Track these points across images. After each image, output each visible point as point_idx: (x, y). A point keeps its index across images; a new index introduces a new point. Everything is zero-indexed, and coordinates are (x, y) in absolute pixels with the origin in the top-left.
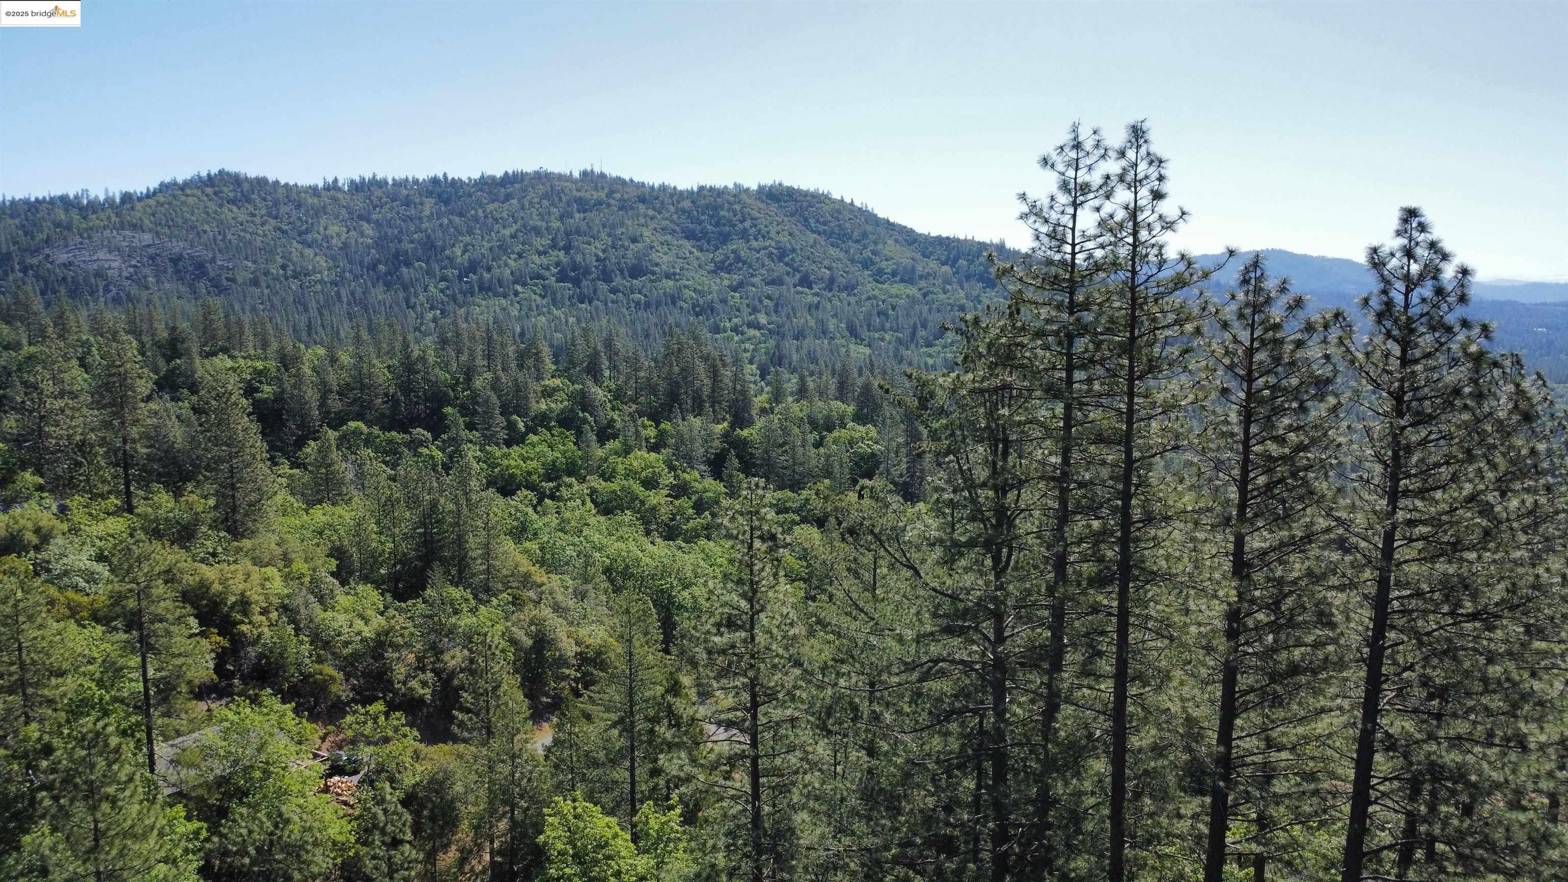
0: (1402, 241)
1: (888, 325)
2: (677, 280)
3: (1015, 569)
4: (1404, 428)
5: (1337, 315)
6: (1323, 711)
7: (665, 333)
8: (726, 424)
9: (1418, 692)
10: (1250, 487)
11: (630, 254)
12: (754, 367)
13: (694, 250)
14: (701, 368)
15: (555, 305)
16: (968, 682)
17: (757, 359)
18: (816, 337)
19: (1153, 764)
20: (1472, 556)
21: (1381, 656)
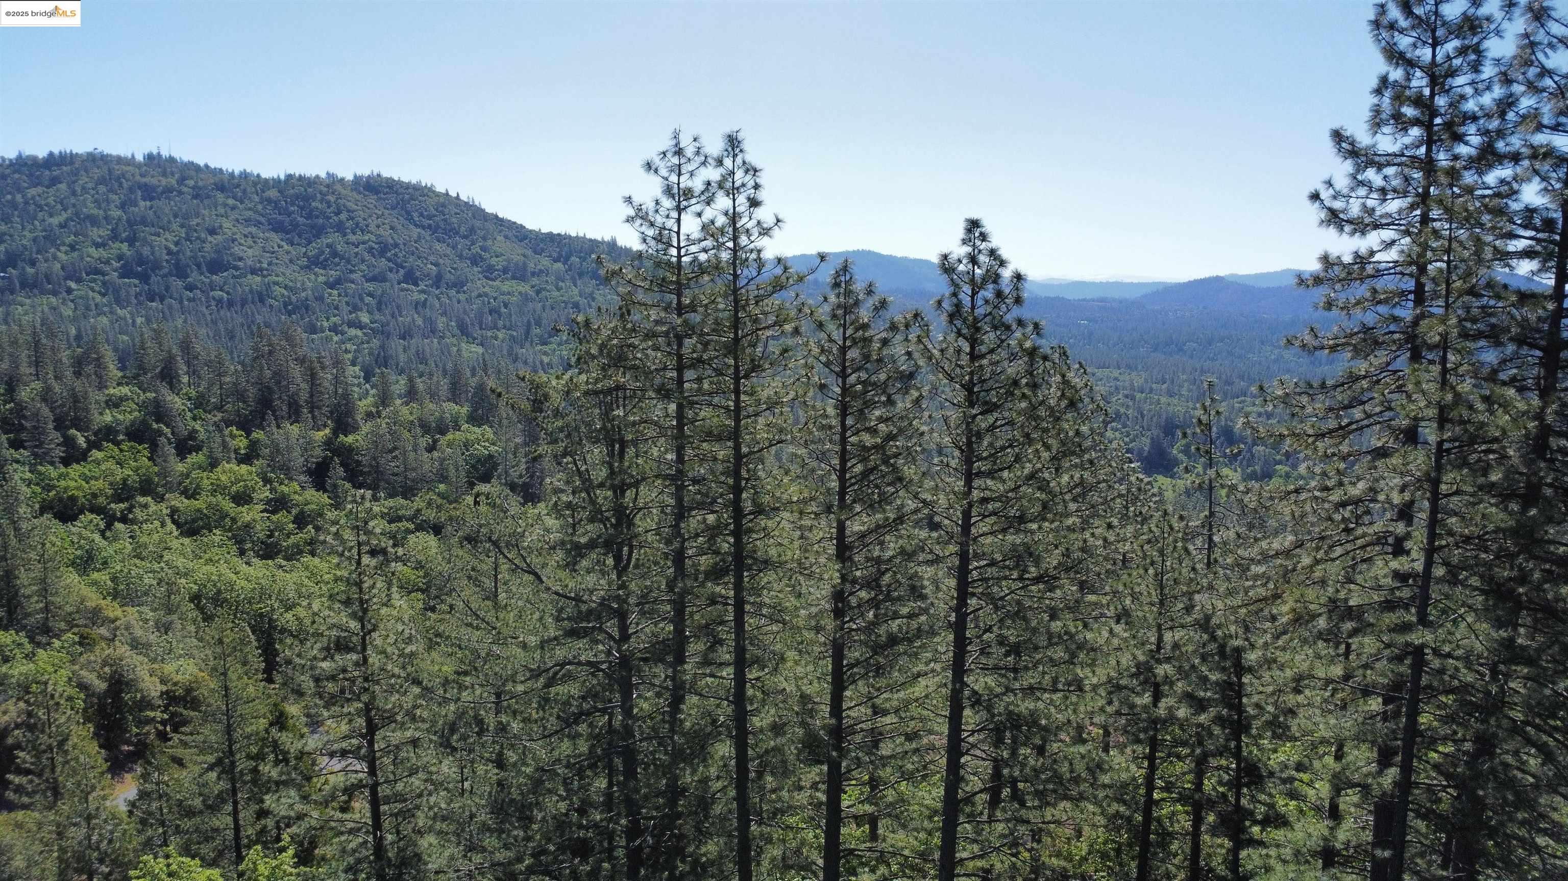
0: (967, 249)
1: (500, 323)
2: (264, 276)
3: (637, 566)
4: (975, 416)
5: (916, 315)
6: (919, 675)
7: (252, 333)
8: (327, 431)
9: (998, 651)
10: (848, 476)
11: (207, 247)
12: (357, 369)
13: (283, 243)
14: (296, 372)
15: (118, 301)
16: (595, 682)
17: (360, 360)
18: (425, 337)
19: (772, 743)
20: (1034, 526)
21: (965, 622)
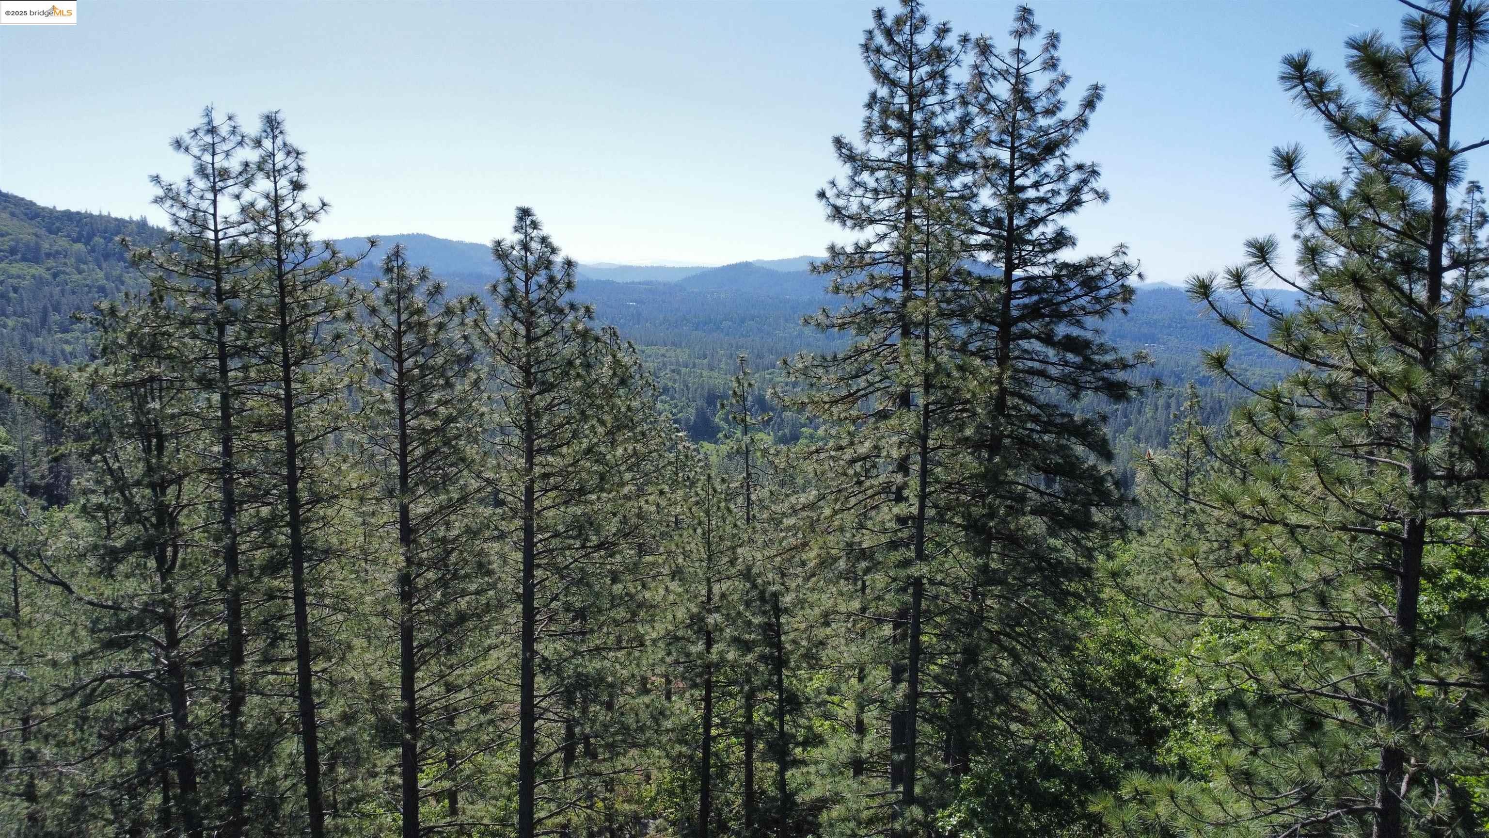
0: (520, 236)
3: (183, 567)
4: (533, 396)
5: (472, 300)
6: (490, 648)
9: (565, 618)
10: (409, 459)
16: (141, 693)
19: (343, 734)
20: (594, 497)
21: (532, 593)
